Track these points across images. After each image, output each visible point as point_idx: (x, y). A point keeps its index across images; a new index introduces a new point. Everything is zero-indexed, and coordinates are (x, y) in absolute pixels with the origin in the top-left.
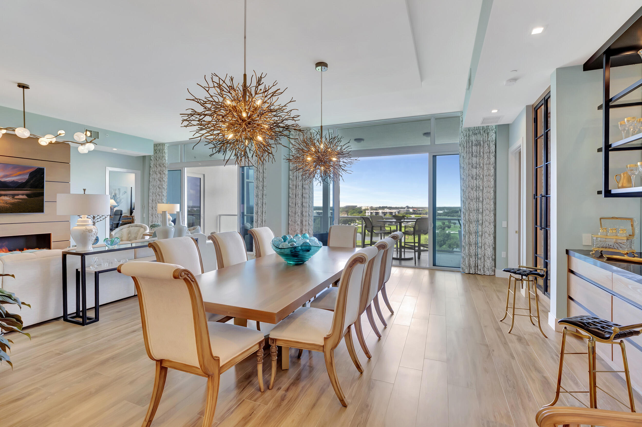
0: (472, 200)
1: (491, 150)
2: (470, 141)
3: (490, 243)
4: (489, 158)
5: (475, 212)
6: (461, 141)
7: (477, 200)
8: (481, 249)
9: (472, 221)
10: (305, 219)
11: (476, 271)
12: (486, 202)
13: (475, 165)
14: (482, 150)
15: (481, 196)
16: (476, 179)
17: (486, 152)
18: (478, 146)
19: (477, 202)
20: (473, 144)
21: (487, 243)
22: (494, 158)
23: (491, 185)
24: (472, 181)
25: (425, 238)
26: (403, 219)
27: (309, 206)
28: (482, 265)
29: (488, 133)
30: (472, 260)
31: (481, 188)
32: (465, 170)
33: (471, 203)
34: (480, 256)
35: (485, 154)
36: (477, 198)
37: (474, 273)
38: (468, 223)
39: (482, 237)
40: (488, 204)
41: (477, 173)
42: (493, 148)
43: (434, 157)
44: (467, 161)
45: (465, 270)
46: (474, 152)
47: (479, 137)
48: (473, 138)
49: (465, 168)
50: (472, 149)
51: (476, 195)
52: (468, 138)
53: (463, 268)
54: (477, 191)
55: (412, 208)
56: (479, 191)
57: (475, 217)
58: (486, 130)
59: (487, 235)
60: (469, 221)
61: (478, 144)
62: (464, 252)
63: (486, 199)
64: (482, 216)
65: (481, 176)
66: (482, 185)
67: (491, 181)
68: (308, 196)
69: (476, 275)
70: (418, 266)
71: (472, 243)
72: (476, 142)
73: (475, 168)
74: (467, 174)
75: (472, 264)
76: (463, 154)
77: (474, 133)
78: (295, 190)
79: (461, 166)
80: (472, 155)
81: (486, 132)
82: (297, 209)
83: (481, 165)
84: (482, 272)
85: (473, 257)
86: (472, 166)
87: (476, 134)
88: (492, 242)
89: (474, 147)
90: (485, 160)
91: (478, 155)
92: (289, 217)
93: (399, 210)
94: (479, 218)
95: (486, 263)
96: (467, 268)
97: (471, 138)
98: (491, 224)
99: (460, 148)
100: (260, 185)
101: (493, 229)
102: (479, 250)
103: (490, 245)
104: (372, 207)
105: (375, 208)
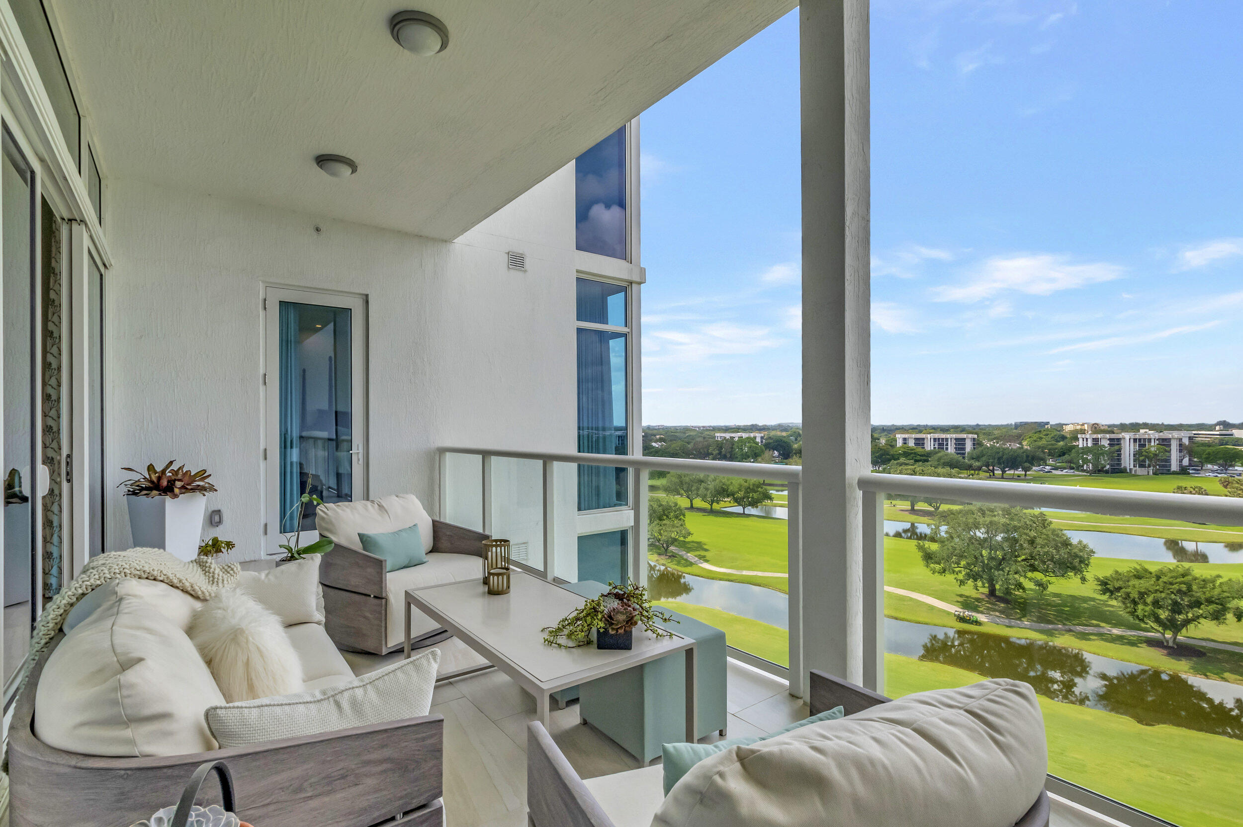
93: (1195, 434)
104: (1097, 424)
105: (1106, 428)
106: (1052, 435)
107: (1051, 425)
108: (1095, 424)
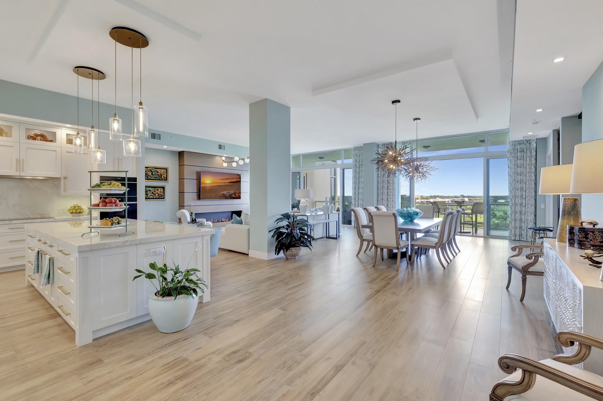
0: (517, 190)
1: (533, 155)
2: (516, 149)
3: (532, 219)
4: (530, 160)
5: (520, 198)
6: (509, 149)
7: (522, 190)
8: (524, 223)
9: (518, 204)
10: (390, 203)
11: (521, 238)
12: (529, 191)
13: (519, 166)
14: (525, 155)
15: (524, 187)
16: (520, 175)
17: (528, 156)
18: (522, 152)
19: (521, 191)
20: (518, 151)
21: (529, 219)
22: (535, 161)
23: (533, 179)
24: (517, 176)
25: (481, 218)
26: (463, 204)
27: (393, 194)
28: (525, 234)
29: (530, 143)
30: (518, 231)
31: (525, 181)
32: (512, 169)
33: (517, 191)
34: (523, 228)
35: (528, 158)
36: (522, 189)
37: (519, 240)
38: (514, 205)
39: (525, 215)
40: (530, 192)
41: (521, 171)
42: (534, 153)
43: (488, 161)
44: (513, 163)
45: (512, 238)
46: (518, 156)
47: (522, 146)
48: (518, 147)
49: (512, 168)
50: (517, 154)
51: (521, 186)
52: (514, 147)
53: (510, 236)
54: (521, 183)
55: (468, 197)
56: (523, 183)
57: (520, 201)
58: (529, 142)
59: (529, 214)
60: (515, 204)
61: (522, 151)
62: (511, 226)
63: (529, 188)
64: (525, 201)
65: (525, 173)
66: (525, 179)
67: (532, 176)
68: (392, 188)
69: (520, 241)
70: (475, 235)
71: (517, 219)
72: (521, 149)
73: (520, 168)
74: (513, 171)
75: (517, 234)
76: (510, 158)
77: (519, 144)
78: (382, 185)
79: (509, 166)
80: (517, 158)
81: (528, 142)
82: (384, 197)
83: (525, 165)
84: (525, 239)
85: (518, 229)
86: (518, 166)
87: (520, 144)
88: (533, 218)
89: (519, 153)
90: (528, 162)
91: (522, 158)
92: (378, 202)
93: (453, 200)
94: (523, 202)
95: (528, 233)
96: (513, 237)
97: (516, 147)
98: (533, 206)
99: (508, 154)
100: (357, 181)
101: (534, 210)
102: (523, 224)
103: (532, 220)
104: (423, 196)
105: (426, 197)
106: (407, 200)
107: (407, 196)
108: (422, 196)
